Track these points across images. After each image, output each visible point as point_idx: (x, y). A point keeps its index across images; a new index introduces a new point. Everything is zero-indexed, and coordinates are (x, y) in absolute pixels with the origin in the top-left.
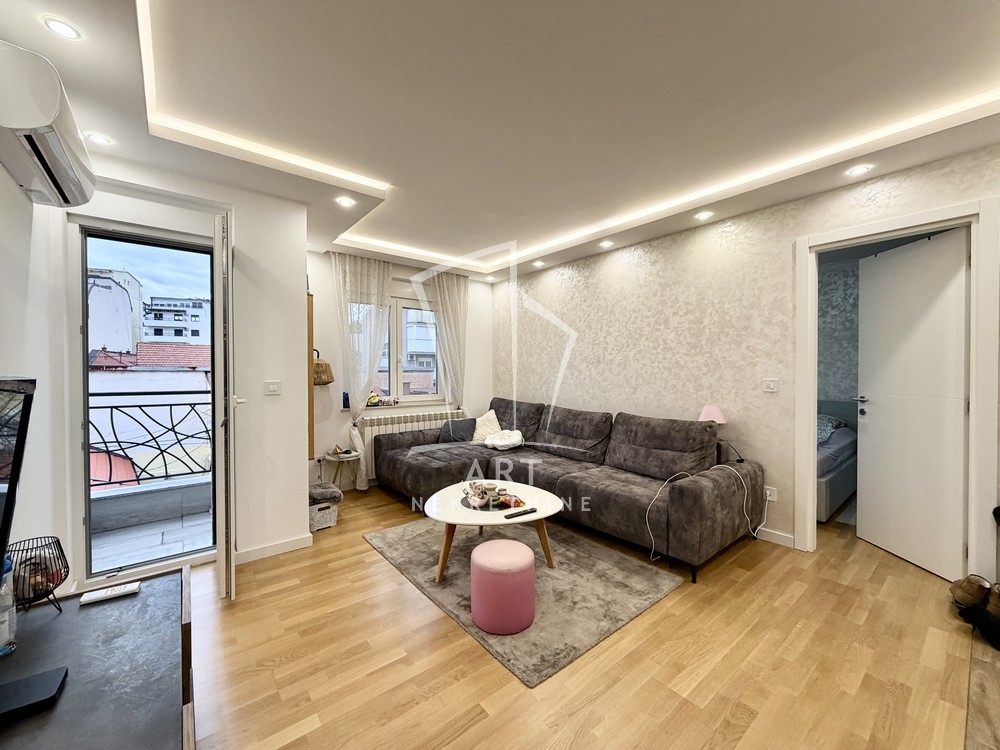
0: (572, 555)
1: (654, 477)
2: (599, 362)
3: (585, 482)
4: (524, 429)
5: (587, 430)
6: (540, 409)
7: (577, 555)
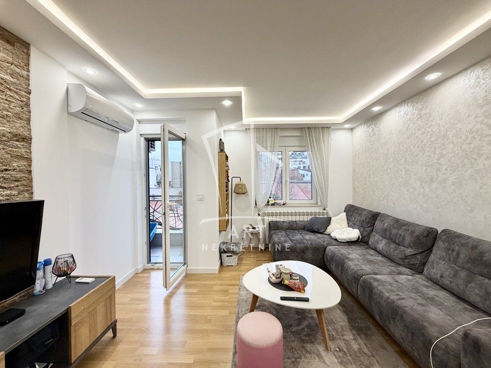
0: (355, 347)
1: (474, 306)
2: (432, 180)
3: (380, 287)
4: (362, 229)
5: (408, 239)
6: (375, 216)
7: (360, 349)
